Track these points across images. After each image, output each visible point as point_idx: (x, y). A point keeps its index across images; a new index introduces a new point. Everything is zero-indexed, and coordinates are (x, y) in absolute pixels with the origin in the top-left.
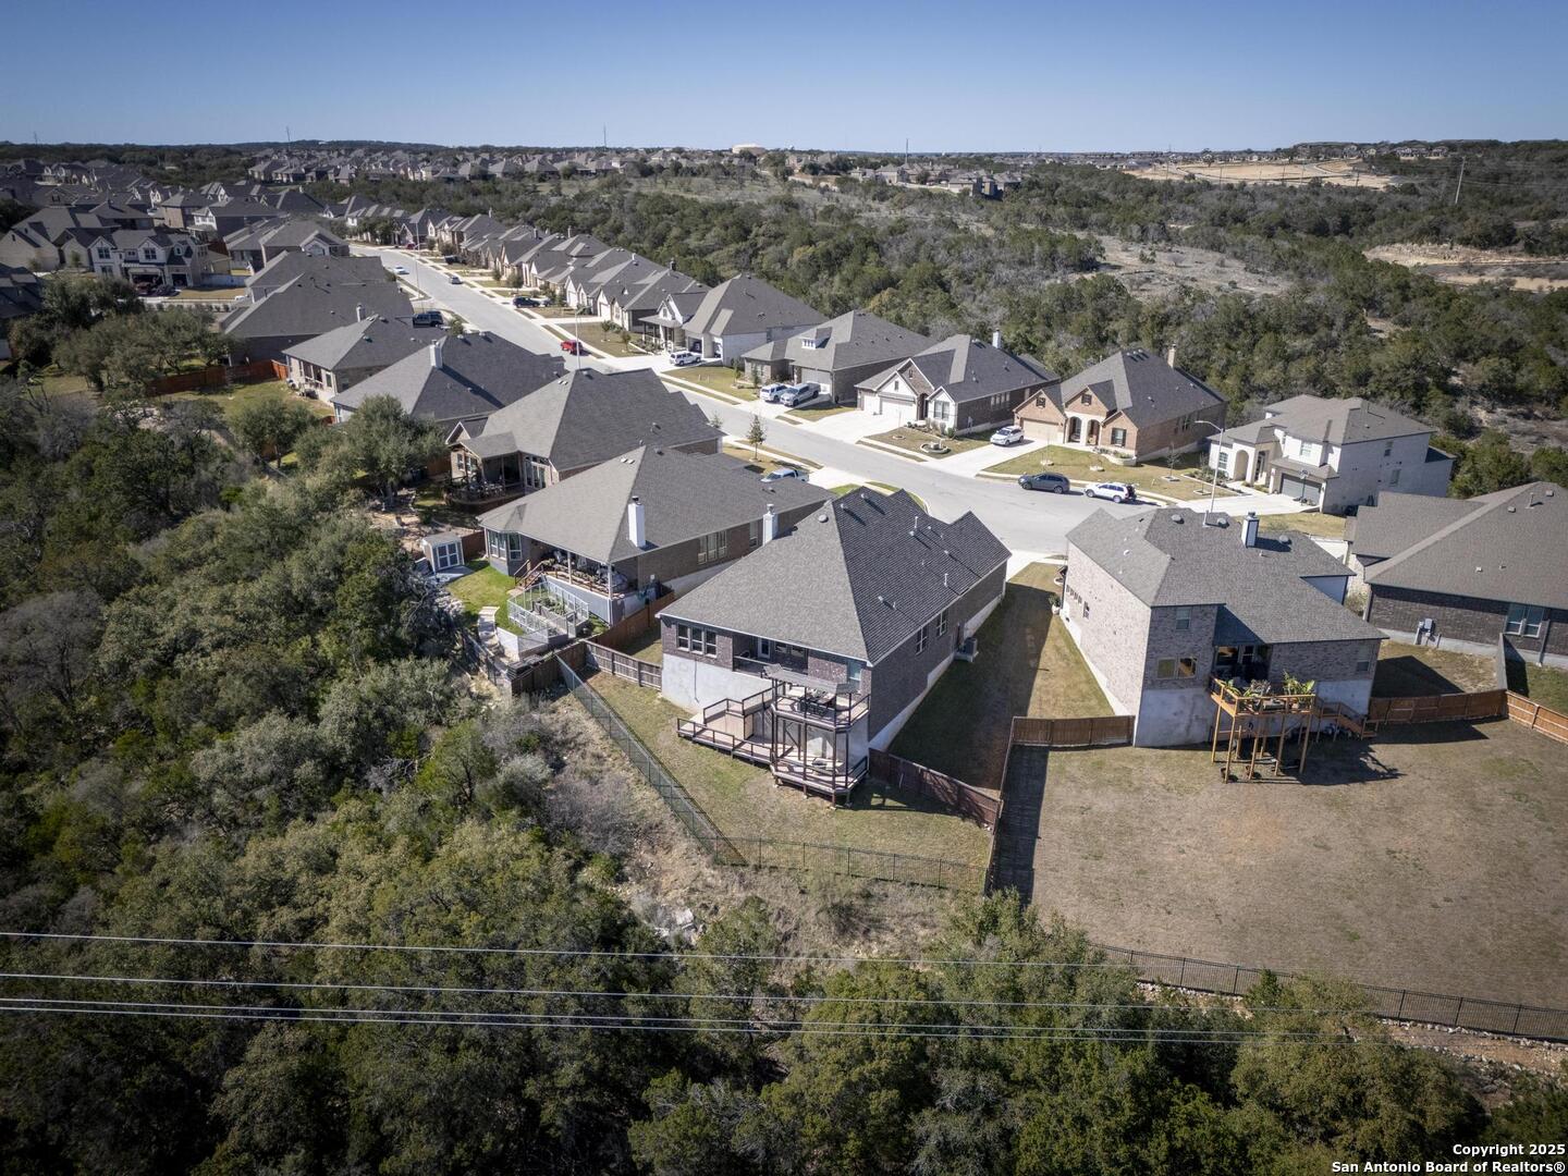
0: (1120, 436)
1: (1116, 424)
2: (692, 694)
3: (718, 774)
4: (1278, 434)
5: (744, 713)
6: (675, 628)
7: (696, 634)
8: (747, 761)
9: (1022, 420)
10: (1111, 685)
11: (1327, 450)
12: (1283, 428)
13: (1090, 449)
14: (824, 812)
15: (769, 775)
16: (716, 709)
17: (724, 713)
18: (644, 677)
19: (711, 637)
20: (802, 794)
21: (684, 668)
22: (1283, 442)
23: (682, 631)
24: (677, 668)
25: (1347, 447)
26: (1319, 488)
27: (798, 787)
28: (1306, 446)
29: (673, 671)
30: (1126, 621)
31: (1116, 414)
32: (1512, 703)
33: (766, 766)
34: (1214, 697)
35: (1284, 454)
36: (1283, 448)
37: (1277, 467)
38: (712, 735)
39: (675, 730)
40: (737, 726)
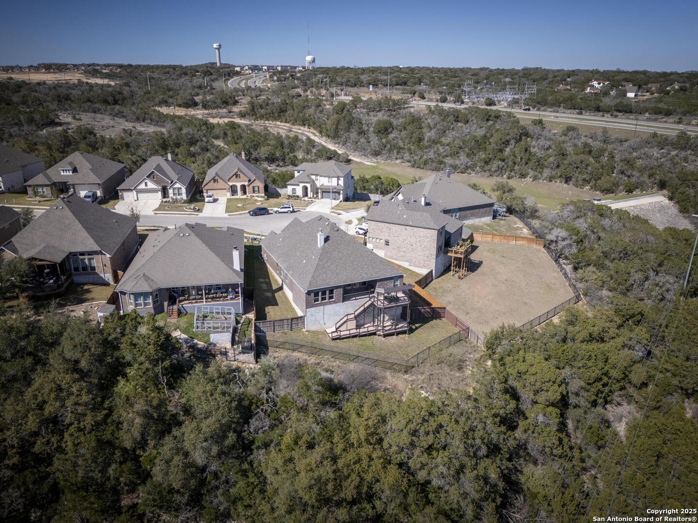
0: (256, 189)
2: (322, 322)
3: (362, 345)
4: (313, 177)
5: (356, 317)
6: (313, 294)
7: (324, 293)
8: (365, 335)
9: (207, 190)
10: (412, 264)
11: (338, 179)
12: (317, 175)
13: (245, 197)
14: (406, 338)
15: (376, 337)
16: (342, 322)
17: (346, 322)
18: (294, 325)
19: (331, 292)
20: (395, 337)
21: (317, 311)
22: (317, 180)
23: (316, 294)
24: (313, 313)
25: (344, 177)
26: (339, 193)
27: (392, 334)
28: (330, 179)
29: (312, 315)
30: (420, 239)
31: (252, 180)
32: (474, 235)
33: (374, 334)
34: (449, 254)
35: (318, 184)
36: (316, 182)
37: (321, 189)
38: (348, 332)
39: (328, 339)
40: (352, 324)
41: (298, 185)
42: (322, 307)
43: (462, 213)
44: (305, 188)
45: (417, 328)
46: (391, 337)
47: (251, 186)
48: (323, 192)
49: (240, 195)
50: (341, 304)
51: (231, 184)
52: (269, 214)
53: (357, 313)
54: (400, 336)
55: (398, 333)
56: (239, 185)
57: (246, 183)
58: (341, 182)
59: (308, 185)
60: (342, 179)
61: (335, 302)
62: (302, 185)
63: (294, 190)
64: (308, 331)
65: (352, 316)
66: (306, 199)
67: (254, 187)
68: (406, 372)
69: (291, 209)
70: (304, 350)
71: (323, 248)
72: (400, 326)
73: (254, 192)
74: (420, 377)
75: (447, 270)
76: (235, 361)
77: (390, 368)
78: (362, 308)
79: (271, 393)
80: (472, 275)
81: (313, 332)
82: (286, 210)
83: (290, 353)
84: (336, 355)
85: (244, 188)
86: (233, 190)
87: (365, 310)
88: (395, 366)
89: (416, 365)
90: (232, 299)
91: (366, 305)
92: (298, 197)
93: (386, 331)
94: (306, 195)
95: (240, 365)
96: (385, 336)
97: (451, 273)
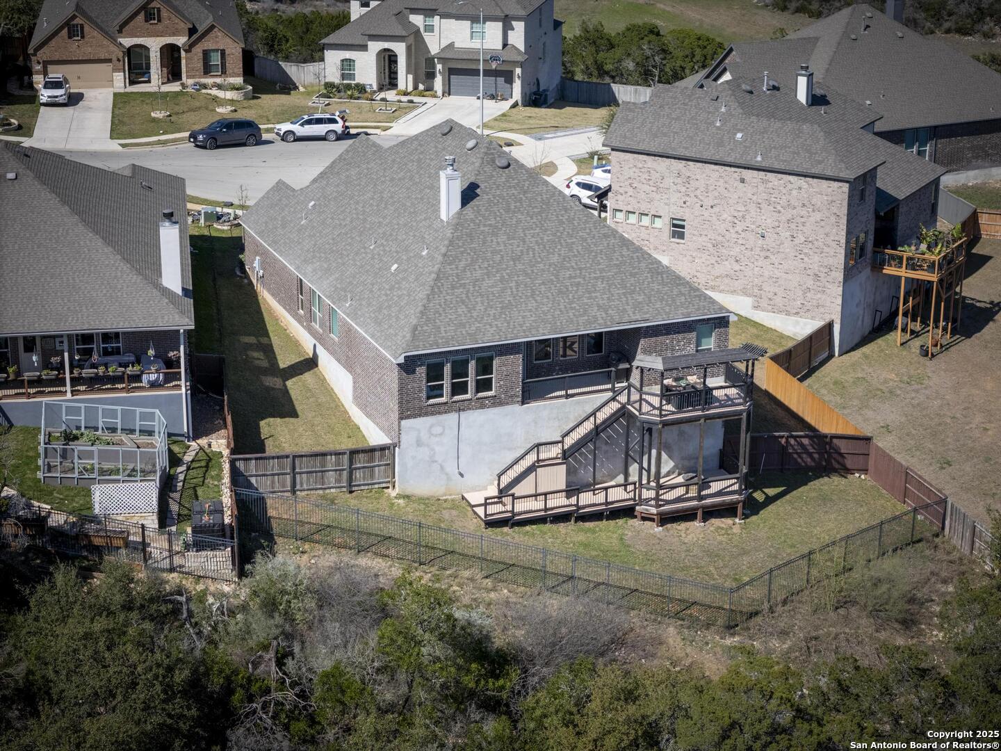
0: (216, 60)
1: (207, 44)
2: (451, 468)
3: (586, 546)
4: (417, 20)
5: (566, 455)
6: (421, 371)
7: (460, 370)
8: (597, 516)
9: (46, 64)
10: (764, 303)
11: (507, 28)
12: (429, 12)
13: (175, 87)
14: (736, 530)
15: (635, 522)
16: (519, 469)
17: (531, 469)
18: (358, 474)
19: (485, 367)
20: (697, 524)
21: (438, 430)
22: (429, 29)
23: (435, 373)
24: (424, 436)
25: (527, 19)
26: (509, 77)
27: (687, 516)
28: (477, 27)
29: (419, 443)
30: (789, 214)
31: (201, 29)
32: (983, 220)
33: (627, 512)
34: (889, 270)
35: (434, 45)
36: (427, 37)
37: (443, 60)
38: (538, 505)
39: (473, 525)
40: (555, 478)
41: (364, 48)
42: (453, 417)
43: (942, 143)
44: (388, 60)
45: (770, 500)
46: (683, 526)
47: (198, 50)
48: (452, 72)
49: (156, 82)
50: (517, 408)
51: (127, 42)
52: (260, 142)
53: (569, 441)
54: (716, 522)
55: (710, 513)
56: (154, 45)
57: (181, 41)
58: (518, 37)
59: (400, 49)
60: (519, 27)
61: (497, 402)
62: (375, 47)
63: (347, 65)
64: (406, 497)
65: (555, 451)
66: (391, 95)
67: (206, 54)
68: (731, 628)
69: (338, 127)
70: (392, 552)
71: (458, 222)
72: (716, 487)
73: (207, 70)
74: (775, 643)
75: (883, 326)
76: (172, 570)
77: (677, 615)
78: (588, 426)
79: (290, 664)
80: (967, 346)
81: (422, 500)
82: (320, 129)
83: (347, 557)
84: (499, 570)
85: (171, 56)
86: (136, 65)
87: (597, 431)
88: (694, 611)
89: (766, 606)
90: (154, 385)
91: (601, 416)
92: (361, 89)
93: (668, 502)
94: (393, 84)
95: (188, 584)
96: (666, 519)
97: (897, 336)
